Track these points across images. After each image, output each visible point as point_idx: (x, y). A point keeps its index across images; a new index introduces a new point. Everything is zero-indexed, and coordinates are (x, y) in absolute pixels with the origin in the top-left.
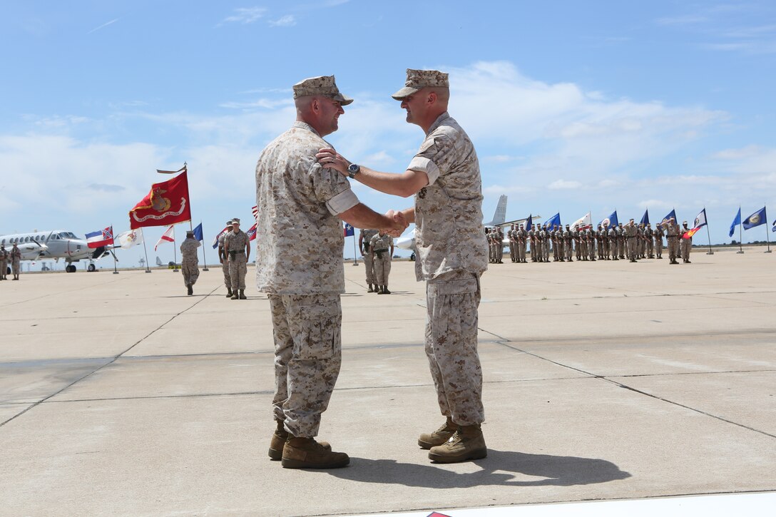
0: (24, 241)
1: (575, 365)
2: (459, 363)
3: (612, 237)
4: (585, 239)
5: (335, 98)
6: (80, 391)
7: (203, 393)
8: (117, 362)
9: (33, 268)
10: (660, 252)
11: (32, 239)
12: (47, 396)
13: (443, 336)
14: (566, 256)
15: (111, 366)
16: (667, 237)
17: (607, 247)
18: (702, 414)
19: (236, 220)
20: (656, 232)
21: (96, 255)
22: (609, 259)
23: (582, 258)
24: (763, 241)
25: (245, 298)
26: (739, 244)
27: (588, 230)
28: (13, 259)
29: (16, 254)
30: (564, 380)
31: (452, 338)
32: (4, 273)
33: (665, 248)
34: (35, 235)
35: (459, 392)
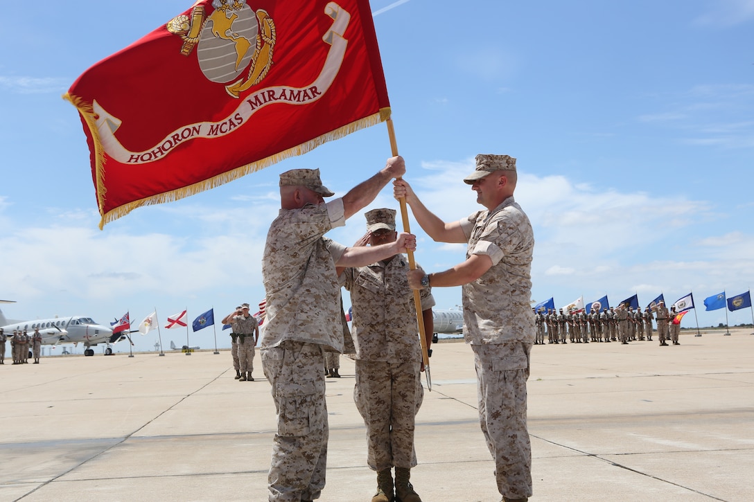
0: (45, 326)
1: (568, 443)
2: (512, 437)
3: (604, 320)
4: (578, 323)
5: (317, 190)
6: (89, 470)
7: (207, 472)
8: (127, 442)
9: (54, 352)
10: (650, 334)
11: (53, 325)
12: (57, 475)
13: (497, 411)
14: (560, 338)
15: (120, 446)
16: (657, 319)
17: (600, 329)
18: (692, 492)
19: (245, 304)
20: (646, 315)
21: (113, 339)
22: (601, 341)
23: (575, 340)
24: (749, 324)
25: (253, 380)
26: (726, 327)
27: (580, 314)
28: (35, 343)
29: (37, 339)
30: (557, 459)
31: (506, 413)
32: (25, 357)
33: (655, 330)
34: (55, 321)
35: (511, 465)
